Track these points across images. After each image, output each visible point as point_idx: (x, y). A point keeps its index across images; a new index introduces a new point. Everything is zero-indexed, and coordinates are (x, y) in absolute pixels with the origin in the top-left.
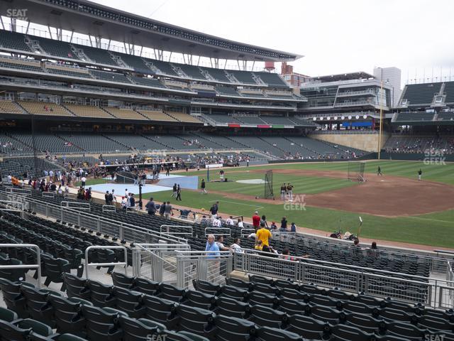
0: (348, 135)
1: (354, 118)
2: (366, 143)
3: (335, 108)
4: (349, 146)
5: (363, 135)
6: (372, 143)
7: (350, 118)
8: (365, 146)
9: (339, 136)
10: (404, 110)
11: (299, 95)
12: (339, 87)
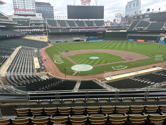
3: (30, 27)
8: (43, 40)
12: (31, 19)
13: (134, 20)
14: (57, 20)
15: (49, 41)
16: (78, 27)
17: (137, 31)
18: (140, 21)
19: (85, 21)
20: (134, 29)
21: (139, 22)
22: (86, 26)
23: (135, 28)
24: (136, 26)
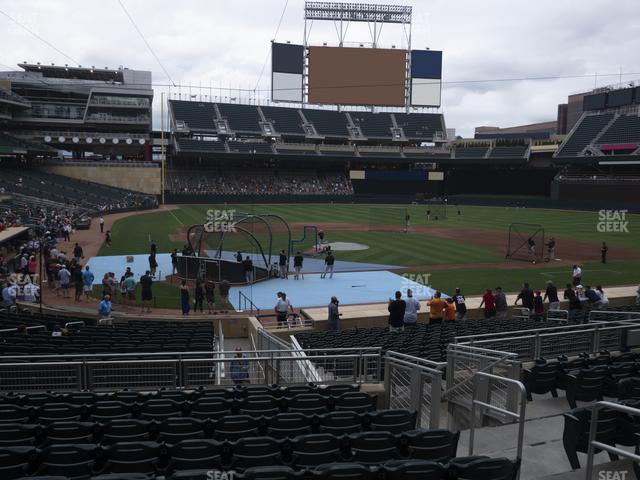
0: (113, 169)
1: (122, 142)
2: (142, 180)
3: (85, 123)
4: (116, 186)
5: (137, 169)
6: (152, 181)
7: (116, 141)
8: (141, 186)
9: (97, 169)
10: (182, 135)
11: (10, 93)
12: (93, 90)
13: (584, 115)
14: (218, 102)
15: (166, 192)
16: (316, 136)
17: (602, 159)
18: (617, 116)
19: (351, 113)
20: (589, 152)
21: (613, 121)
22: (356, 134)
23: (590, 147)
24: (594, 140)
